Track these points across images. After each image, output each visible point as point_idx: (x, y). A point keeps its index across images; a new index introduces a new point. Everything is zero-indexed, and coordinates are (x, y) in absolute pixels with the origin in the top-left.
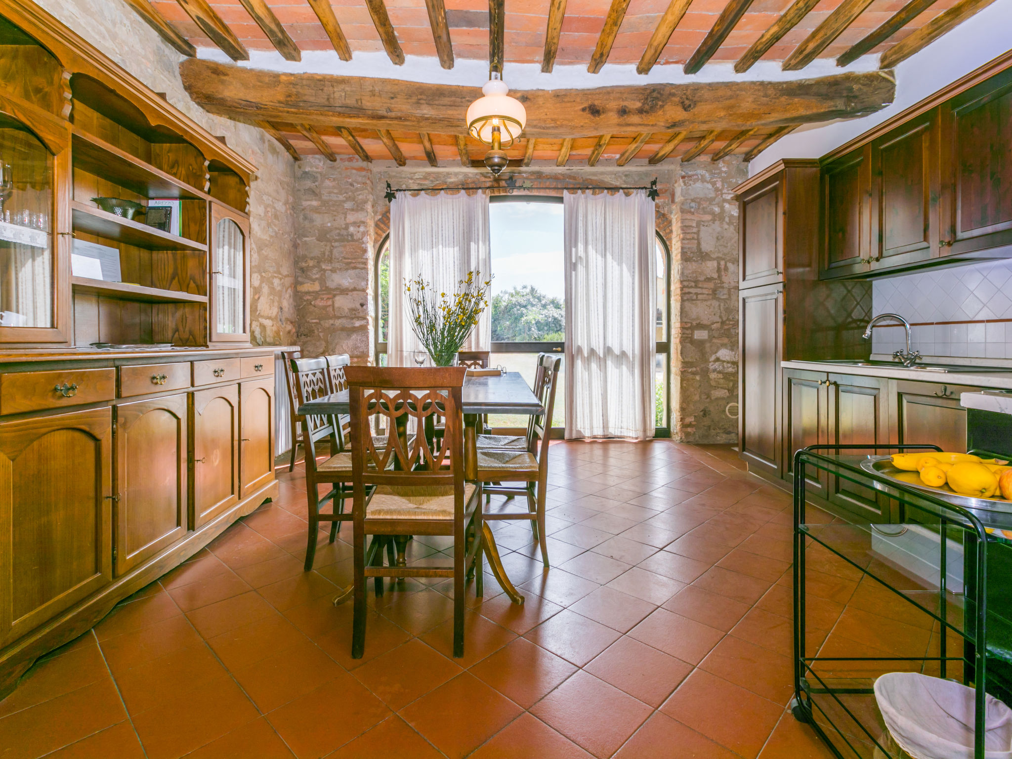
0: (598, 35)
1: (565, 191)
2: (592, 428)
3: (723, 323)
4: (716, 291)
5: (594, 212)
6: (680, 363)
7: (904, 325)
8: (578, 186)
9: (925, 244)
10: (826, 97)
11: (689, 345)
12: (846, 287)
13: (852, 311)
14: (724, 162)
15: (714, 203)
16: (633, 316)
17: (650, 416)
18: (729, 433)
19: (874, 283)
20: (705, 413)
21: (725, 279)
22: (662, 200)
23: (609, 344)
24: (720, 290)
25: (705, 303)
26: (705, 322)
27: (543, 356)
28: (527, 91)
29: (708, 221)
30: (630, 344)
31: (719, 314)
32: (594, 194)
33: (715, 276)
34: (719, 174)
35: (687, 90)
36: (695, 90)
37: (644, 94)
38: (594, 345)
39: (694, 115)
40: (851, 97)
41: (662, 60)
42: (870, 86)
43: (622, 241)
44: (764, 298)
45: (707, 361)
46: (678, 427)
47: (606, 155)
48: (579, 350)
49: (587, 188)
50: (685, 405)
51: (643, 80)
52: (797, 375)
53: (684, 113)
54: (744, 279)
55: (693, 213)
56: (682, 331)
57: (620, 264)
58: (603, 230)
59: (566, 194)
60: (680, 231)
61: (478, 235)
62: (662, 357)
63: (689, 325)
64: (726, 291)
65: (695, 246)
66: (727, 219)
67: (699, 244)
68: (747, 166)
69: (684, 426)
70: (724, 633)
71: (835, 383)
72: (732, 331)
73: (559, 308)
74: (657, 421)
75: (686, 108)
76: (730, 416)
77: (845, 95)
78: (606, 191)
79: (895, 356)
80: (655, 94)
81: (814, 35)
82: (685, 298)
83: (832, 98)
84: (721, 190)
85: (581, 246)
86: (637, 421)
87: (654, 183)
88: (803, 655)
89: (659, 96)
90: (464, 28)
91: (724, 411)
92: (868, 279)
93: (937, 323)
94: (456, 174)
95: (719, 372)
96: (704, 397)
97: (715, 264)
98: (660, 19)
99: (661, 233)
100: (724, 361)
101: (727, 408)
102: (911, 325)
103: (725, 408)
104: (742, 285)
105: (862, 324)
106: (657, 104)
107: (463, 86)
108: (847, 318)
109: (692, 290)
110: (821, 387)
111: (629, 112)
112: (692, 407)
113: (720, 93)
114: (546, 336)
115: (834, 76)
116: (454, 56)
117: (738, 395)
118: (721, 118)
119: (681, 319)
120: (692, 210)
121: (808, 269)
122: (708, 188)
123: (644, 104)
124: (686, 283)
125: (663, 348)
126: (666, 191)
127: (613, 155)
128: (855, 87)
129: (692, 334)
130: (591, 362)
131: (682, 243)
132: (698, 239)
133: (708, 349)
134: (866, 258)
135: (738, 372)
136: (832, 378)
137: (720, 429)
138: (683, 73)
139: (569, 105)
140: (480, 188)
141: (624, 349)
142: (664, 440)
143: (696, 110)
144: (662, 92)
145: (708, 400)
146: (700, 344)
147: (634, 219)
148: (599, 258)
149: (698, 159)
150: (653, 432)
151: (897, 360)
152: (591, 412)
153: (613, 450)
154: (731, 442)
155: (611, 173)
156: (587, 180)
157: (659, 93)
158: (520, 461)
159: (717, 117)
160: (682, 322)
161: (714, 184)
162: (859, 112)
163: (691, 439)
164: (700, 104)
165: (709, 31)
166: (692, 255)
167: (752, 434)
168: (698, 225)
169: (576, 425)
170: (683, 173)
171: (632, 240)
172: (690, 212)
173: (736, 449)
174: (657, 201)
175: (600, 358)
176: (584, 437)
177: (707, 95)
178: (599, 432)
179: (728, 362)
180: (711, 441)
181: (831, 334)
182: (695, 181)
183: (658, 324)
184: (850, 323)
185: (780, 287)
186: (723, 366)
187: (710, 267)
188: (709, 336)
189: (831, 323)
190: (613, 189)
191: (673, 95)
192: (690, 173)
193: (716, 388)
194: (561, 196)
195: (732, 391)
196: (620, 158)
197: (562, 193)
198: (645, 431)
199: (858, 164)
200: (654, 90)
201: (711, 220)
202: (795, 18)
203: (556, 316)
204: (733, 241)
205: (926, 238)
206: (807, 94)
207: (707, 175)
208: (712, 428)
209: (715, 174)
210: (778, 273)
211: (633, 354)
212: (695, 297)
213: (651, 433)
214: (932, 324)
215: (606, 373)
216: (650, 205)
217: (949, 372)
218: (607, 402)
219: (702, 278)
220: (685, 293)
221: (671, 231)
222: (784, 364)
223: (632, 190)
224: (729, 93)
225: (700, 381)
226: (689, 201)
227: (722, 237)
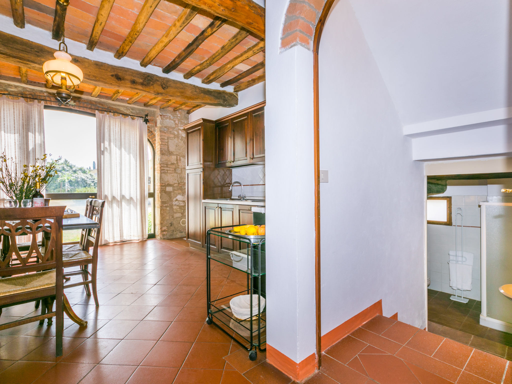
0: (121, 43)
1: (97, 111)
2: (114, 237)
3: (179, 184)
4: (176, 169)
5: (114, 125)
6: (160, 202)
7: (241, 185)
8: (105, 110)
9: (246, 158)
10: (217, 98)
11: (164, 194)
12: (224, 171)
13: (226, 180)
14: (179, 112)
15: (175, 130)
16: (136, 179)
17: (145, 228)
18: (182, 232)
19: (233, 170)
20: (171, 224)
21: (180, 164)
22: (151, 124)
23: (123, 193)
24: (178, 169)
25: (171, 174)
26: (171, 183)
27: (92, 200)
28: (78, 57)
29: (172, 138)
30: (135, 194)
31: (177, 180)
32: (114, 115)
33: (175, 162)
34: (177, 117)
35: (164, 80)
36: (167, 81)
37: (144, 76)
38: (115, 194)
39: (167, 92)
40: (225, 100)
41: (153, 63)
42: (231, 97)
43: (130, 142)
44: (196, 174)
45: (172, 201)
46: (159, 232)
47: (121, 97)
48: (106, 197)
49: (110, 112)
50: (162, 222)
51: (143, 70)
52: (208, 205)
53: (163, 90)
54: (188, 165)
55: (165, 133)
56: (161, 187)
57: (129, 153)
58: (120, 135)
59: (97, 112)
60: (159, 141)
61: (35, 128)
62: (151, 200)
63: (164, 184)
64: (180, 170)
65: (166, 148)
66: (180, 138)
67: (168, 147)
68: (188, 116)
69: (162, 231)
70: (183, 307)
71: (220, 207)
72: (183, 187)
73: (85, 173)
74: (148, 231)
75: (164, 88)
76: (182, 225)
77: (223, 98)
78: (121, 115)
79: (239, 197)
80: (149, 78)
81: (213, 74)
82: (162, 172)
83: (219, 99)
84: (178, 125)
85: (107, 143)
86: (139, 232)
87: (147, 115)
88: (210, 301)
89: (151, 79)
90: (36, 11)
91: (180, 223)
92: (231, 168)
93: (250, 185)
94: (16, 87)
95: (177, 206)
96: (171, 217)
97: (175, 157)
98: (152, 47)
99: (150, 140)
100: (179, 201)
101: (181, 222)
102: (243, 185)
103: (180, 221)
104: (187, 168)
105: (229, 185)
106: (150, 83)
107: (32, 42)
108: (224, 183)
109: (165, 168)
110: (216, 209)
111: (137, 83)
112: (165, 222)
113: (178, 85)
114: (77, 189)
115: (219, 90)
116: (25, 22)
117: (185, 215)
118: (178, 96)
119: (160, 182)
120: (165, 131)
121: (211, 163)
122: (172, 123)
123: (144, 81)
124: (162, 165)
125: (152, 195)
126: (153, 120)
127: (125, 98)
128: (226, 96)
129: (165, 189)
130: (113, 203)
131: (160, 146)
132: (168, 145)
133: (172, 196)
134: (230, 161)
135: (185, 205)
136: (220, 206)
137: (178, 231)
138: (162, 72)
139: (104, 71)
140: (36, 99)
141: (132, 196)
142: (152, 239)
143: (168, 90)
144: (152, 78)
145: (173, 219)
146: (169, 193)
147: (137, 132)
148: (117, 150)
149: (168, 109)
150: (147, 236)
151: (239, 198)
152: (113, 229)
153: (126, 248)
154: (183, 236)
155: (124, 106)
156: (110, 107)
157: (151, 78)
158: (80, 256)
159: (177, 95)
160: (160, 183)
161: (175, 121)
162: (227, 106)
163: (165, 237)
164: (169, 88)
165: (174, 59)
166: (165, 152)
167: (192, 231)
168: (168, 139)
169: (104, 237)
170: (161, 114)
171: (136, 142)
172: (164, 132)
173: (185, 239)
174: (148, 124)
175: (118, 201)
176: (109, 243)
177: (172, 85)
178: (118, 239)
179: (181, 201)
180: (174, 237)
181: (219, 188)
182: (166, 118)
183: (149, 183)
184: (225, 184)
185: (202, 170)
186: (179, 203)
187: (173, 158)
188: (173, 189)
189: (219, 184)
190: (125, 115)
191: (158, 81)
192: (164, 114)
193: (176, 213)
194: (94, 113)
195: (183, 214)
196: (129, 100)
197: (95, 112)
198: (143, 236)
199: (227, 125)
200: (149, 76)
201: (173, 137)
202: (206, 66)
203: (84, 178)
204: (183, 147)
205: (246, 156)
206: (210, 95)
207: (172, 116)
208: (174, 231)
209: (175, 117)
210: (201, 164)
211: (137, 198)
212: (166, 172)
213: (146, 236)
214: (249, 185)
215: (121, 208)
216: (145, 126)
217: (252, 201)
218: (122, 224)
219: (170, 163)
220: (162, 170)
221: (155, 140)
222: (203, 201)
223: (135, 117)
224: (182, 86)
225: (169, 210)
226: (164, 127)
227: (178, 146)
